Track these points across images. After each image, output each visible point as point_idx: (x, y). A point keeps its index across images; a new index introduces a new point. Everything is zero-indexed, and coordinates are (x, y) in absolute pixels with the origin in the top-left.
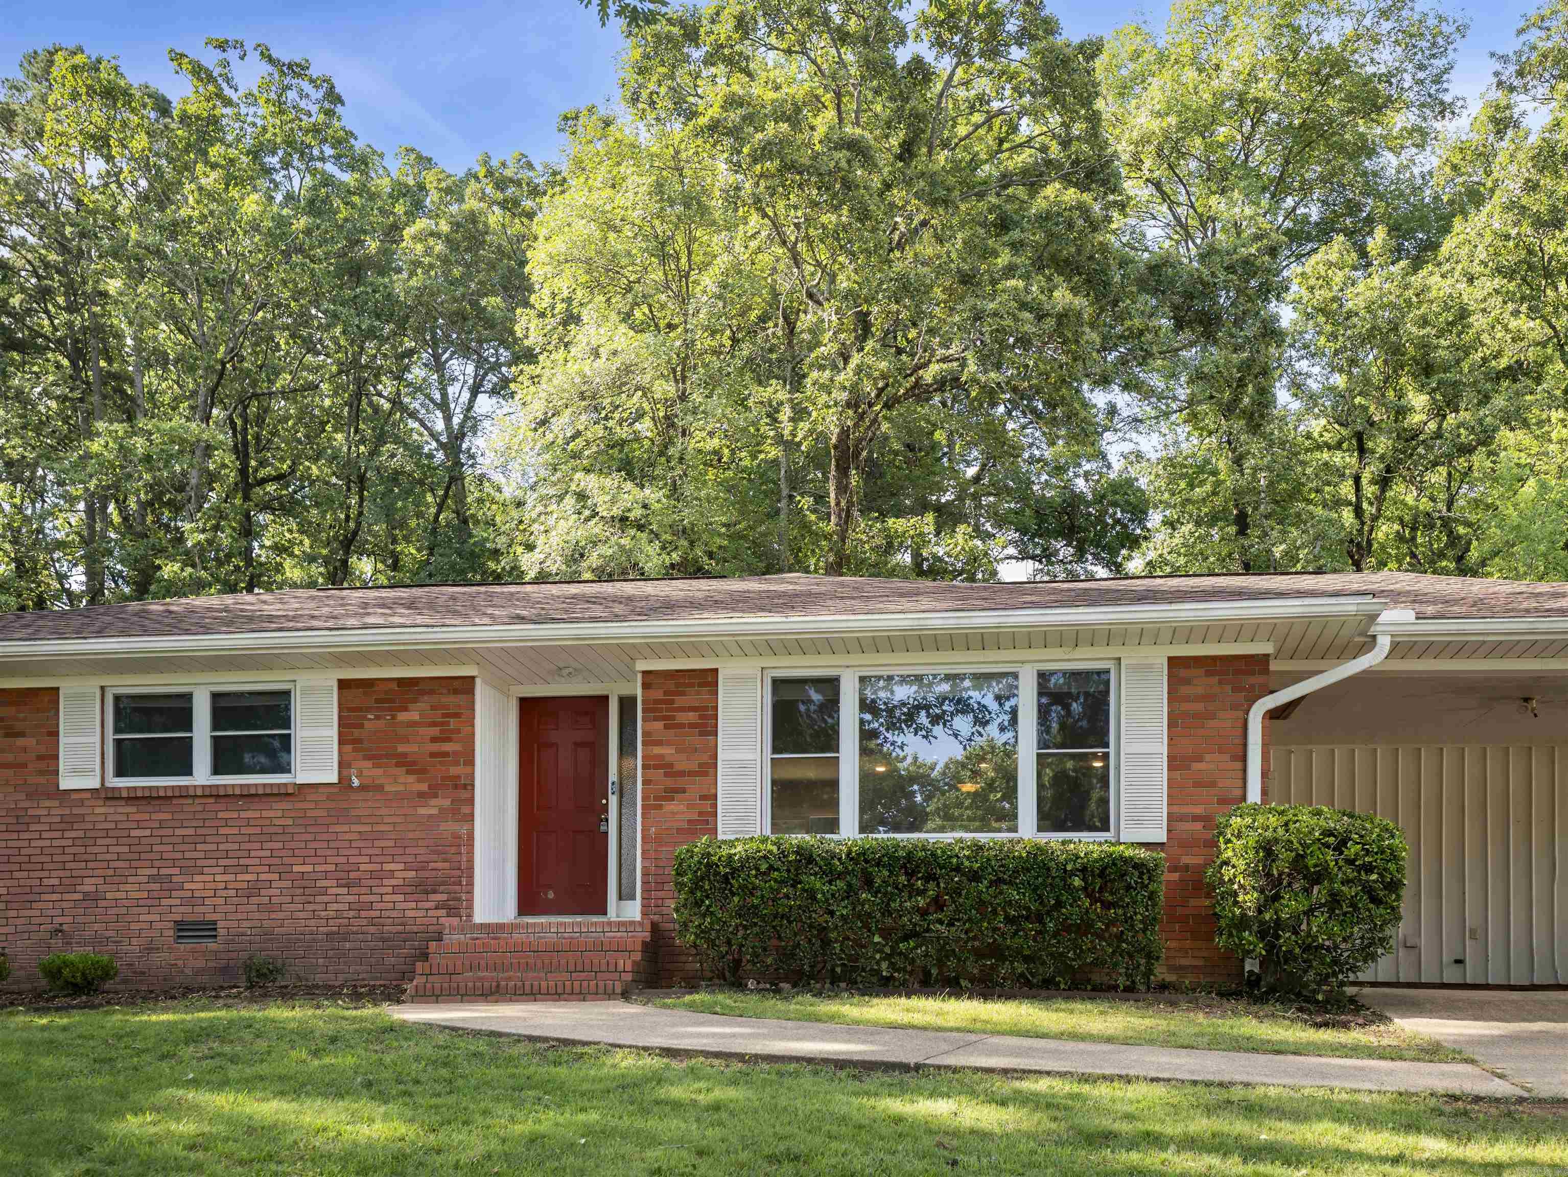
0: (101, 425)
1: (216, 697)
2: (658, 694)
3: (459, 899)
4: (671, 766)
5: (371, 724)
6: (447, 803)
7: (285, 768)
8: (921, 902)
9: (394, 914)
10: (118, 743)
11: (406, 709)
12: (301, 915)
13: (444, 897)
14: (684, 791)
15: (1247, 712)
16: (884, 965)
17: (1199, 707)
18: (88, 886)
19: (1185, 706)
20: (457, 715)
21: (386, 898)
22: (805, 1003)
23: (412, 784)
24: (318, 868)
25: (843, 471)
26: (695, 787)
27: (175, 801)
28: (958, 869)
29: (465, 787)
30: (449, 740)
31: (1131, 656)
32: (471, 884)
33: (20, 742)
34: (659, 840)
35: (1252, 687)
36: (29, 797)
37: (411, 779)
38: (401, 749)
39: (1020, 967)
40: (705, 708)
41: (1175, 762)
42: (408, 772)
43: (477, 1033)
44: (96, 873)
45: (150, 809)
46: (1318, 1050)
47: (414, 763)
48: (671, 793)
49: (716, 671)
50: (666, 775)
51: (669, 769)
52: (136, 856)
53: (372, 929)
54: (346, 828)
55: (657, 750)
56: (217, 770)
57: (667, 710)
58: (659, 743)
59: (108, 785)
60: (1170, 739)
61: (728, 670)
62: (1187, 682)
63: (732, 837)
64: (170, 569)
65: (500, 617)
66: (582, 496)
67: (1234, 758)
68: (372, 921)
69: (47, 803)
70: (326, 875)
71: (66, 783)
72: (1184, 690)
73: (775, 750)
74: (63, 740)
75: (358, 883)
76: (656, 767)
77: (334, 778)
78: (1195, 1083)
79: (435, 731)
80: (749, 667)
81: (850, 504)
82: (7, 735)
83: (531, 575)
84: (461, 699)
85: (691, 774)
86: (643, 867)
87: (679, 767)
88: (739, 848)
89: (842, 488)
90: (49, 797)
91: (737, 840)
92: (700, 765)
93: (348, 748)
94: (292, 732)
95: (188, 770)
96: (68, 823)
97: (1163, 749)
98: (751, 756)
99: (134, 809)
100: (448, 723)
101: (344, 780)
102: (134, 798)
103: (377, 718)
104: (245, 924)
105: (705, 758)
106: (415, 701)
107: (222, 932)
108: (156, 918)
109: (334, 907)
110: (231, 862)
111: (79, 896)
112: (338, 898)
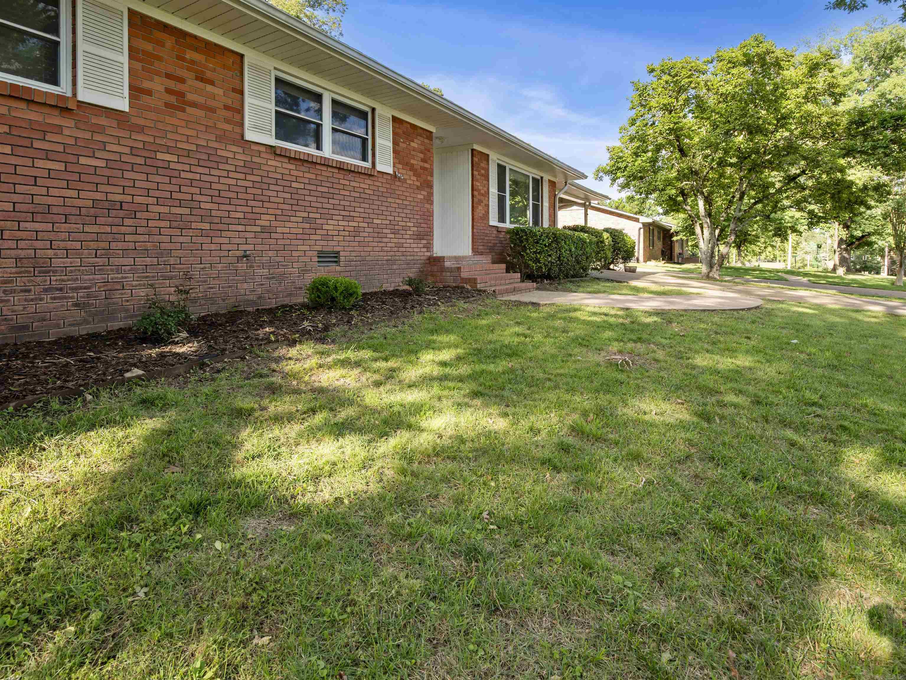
1: (334, 101)
2: (477, 160)
3: (430, 243)
5: (402, 145)
6: (426, 194)
10: (278, 114)
11: (413, 141)
12: (377, 249)
13: (426, 242)
14: (482, 202)
18: (265, 220)
21: (408, 242)
23: (415, 181)
24: (383, 222)
27: (317, 167)
29: (431, 187)
30: (427, 162)
32: (433, 236)
33: (210, 88)
36: (219, 139)
37: (415, 178)
42: (414, 175)
44: (270, 211)
45: (303, 169)
47: (416, 170)
49: (488, 155)
52: (296, 202)
54: (394, 201)
56: (335, 149)
58: (477, 181)
59: (276, 144)
61: (491, 156)
67: (553, 210)
69: (234, 149)
70: (386, 226)
71: (250, 136)
74: (247, 99)
77: (391, 171)
79: (422, 156)
80: (496, 157)
82: (197, 78)
84: (430, 142)
90: (234, 143)
92: (485, 192)
93: (396, 155)
94: (369, 138)
95: (320, 146)
96: (249, 168)
99: (293, 167)
101: (394, 173)
102: (296, 159)
103: (404, 142)
104: (353, 254)
106: (416, 137)
107: (342, 259)
108: (306, 248)
109: (389, 245)
110: (347, 213)
111: (258, 229)
112: (392, 240)
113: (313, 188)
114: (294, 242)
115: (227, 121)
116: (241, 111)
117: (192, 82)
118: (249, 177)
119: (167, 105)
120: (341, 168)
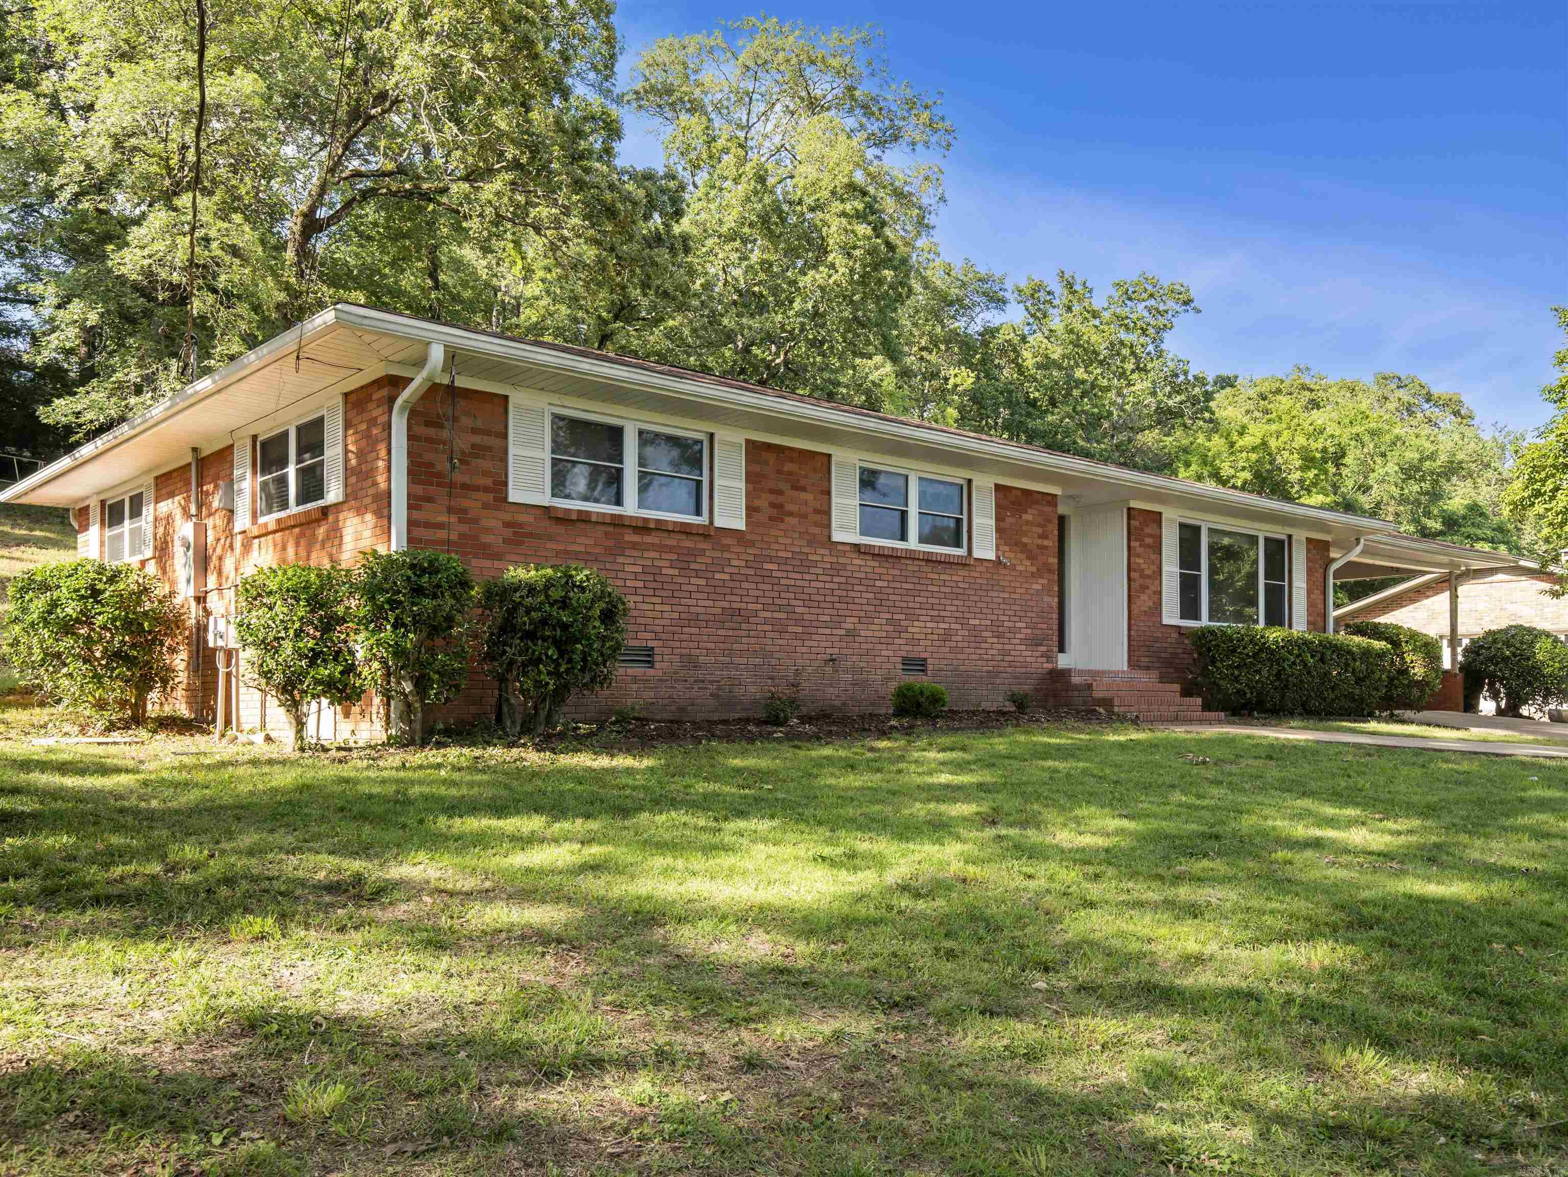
1: (921, 481)
2: (1135, 524)
3: (1053, 652)
4: (1143, 571)
6: (1044, 582)
7: (960, 545)
10: (863, 508)
11: (1025, 512)
12: (974, 657)
13: (1044, 649)
14: (1148, 588)
18: (849, 623)
19: (1310, 565)
20: (1051, 521)
21: (1017, 648)
23: (1026, 566)
26: (1152, 586)
29: (1054, 572)
30: (1046, 538)
31: (1296, 534)
32: (1056, 640)
33: (803, 496)
35: (1325, 557)
36: (809, 543)
37: (1028, 563)
38: (1025, 540)
40: (1155, 537)
42: (1027, 558)
44: (855, 613)
45: (887, 564)
47: (1030, 552)
48: (1143, 589)
49: (1160, 514)
56: (922, 539)
57: (1141, 535)
58: (1138, 556)
59: (861, 541)
60: (1307, 581)
61: (1165, 514)
62: (1311, 551)
67: (1322, 593)
69: (822, 551)
70: (988, 628)
71: (837, 536)
72: (1310, 554)
73: (1180, 567)
74: (834, 500)
75: (1001, 635)
76: (1135, 571)
77: (993, 556)
79: (1040, 530)
80: (1175, 514)
82: (793, 488)
84: (1053, 510)
85: (1150, 578)
87: (1146, 572)
90: (823, 546)
92: (1153, 573)
93: (1000, 535)
94: (964, 517)
95: (905, 537)
96: (836, 569)
97: (1305, 585)
98: (1175, 569)
99: (877, 564)
100: (1045, 526)
101: (997, 559)
102: (879, 555)
103: (1011, 515)
104: (944, 662)
105: (1155, 568)
106: (1030, 507)
107: (930, 667)
108: (891, 653)
109: (991, 652)
110: (935, 613)
111: (843, 632)
112: (992, 646)
113: (898, 585)
114: (879, 647)
115: (816, 524)
116: (828, 513)
117: (791, 493)
118: (836, 579)
119: (770, 518)
120: (929, 560)
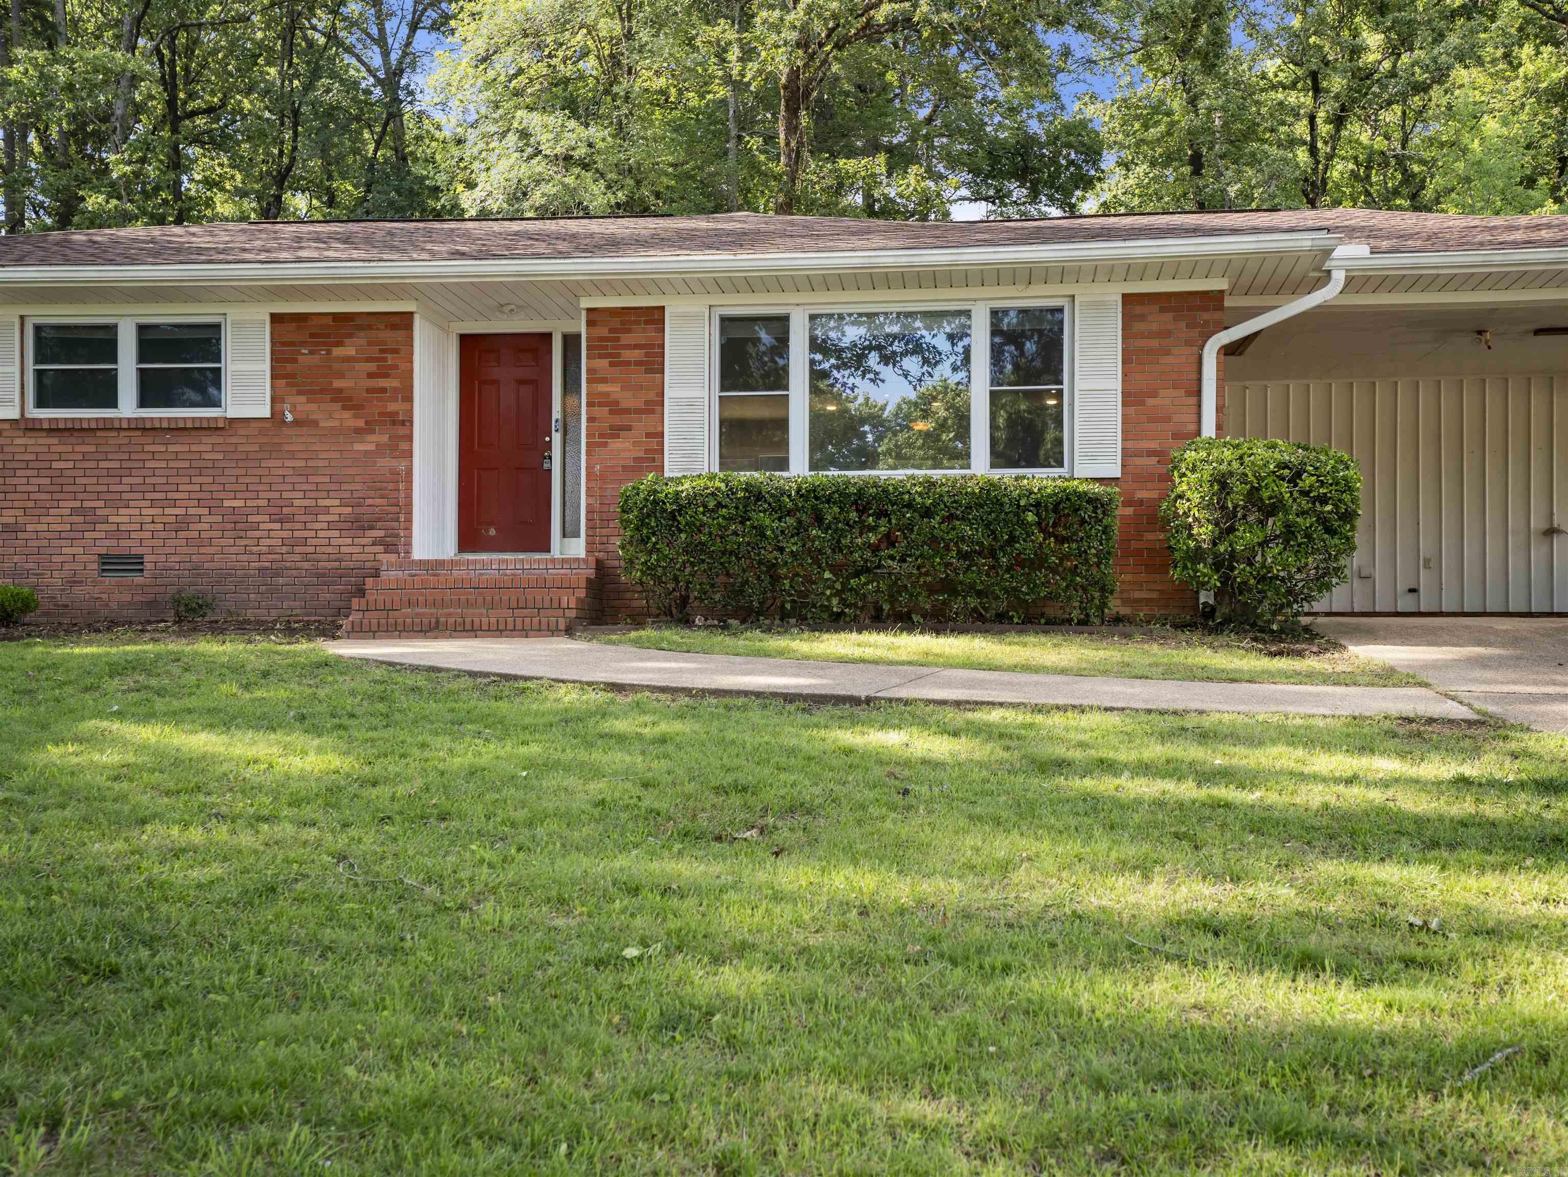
0: (20, 52)
1: (142, 329)
2: (604, 332)
3: (397, 536)
4: (617, 403)
5: (306, 358)
6: (384, 439)
7: (215, 403)
8: (873, 538)
9: (330, 550)
10: (39, 374)
11: (340, 344)
12: (233, 550)
13: (381, 533)
14: (629, 428)
15: (1202, 347)
16: (835, 601)
17: (1155, 343)
18: (9, 516)
19: (1140, 343)
20: (395, 351)
21: (321, 534)
22: (754, 639)
23: (349, 419)
24: (249, 503)
25: (793, 112)
26: (642, 424)
27: (99, 434)
28: (910, 505)
29: (403, 423)
30: (386, 376)
31: (1084, 293)
32: (409, 520)
34: (603, 477)
35: (1207, 323)
37: (347, 414)
38: (337, 384)
39: (973, 602)
40: (652, 346)
41: (1130, 398)
42: (344, 408)
43: (415, 669)
44: (16, 504)
45: (73, 440)
46: (1271, 677)
47: (350, 399)
48: (616, 431)
49: (662, 308)
50: (611, 412)
51: (615, 408)
52: (58, 488)
53: (306, 565)
54: (279, 463)
55: (602, 388)
56: (143, 402)
57: (613, 348)
58: (604, 381)
59: (28, 415)
60: (1125, 375)
61: (675, 308)
62: (1142, 318)
63: (680, 475)
64: (94, 201)
65: (439, 252)
66: (524, 134)
67: (1189, 394)
68: (306, 557)
70: (258, 510)
72: (1139, 326)
73: (723, 388)
75: (290, 519)
76: (601, 404)
77: (266, 412)
78: (1149, 711)
79: (372, 367)
80: (697, 305)
81: (800, 144)
83: (473, 212)
84: (400, 335)
85: (638, 411)
86: (588, 505)
87: (624, 405)
88: (687, 485)
89: (792, 129)
91: (685, 477)
92: (647, 403)
93: (281, 382)
94: (222, 365)
95: (112, 402)
97: (1116, 384)
98: (697, 393)
99: (56, 441)
100: (385, 360)
101: (276, 417)
102: (55, 430)
103: (311, 353)
104: (173, 558)
105: (652, 396)
106: (351, 336)
107: (148, 566)
108: (78, 551)
110: (159, 496)
112: (271, 534)
113: (91, 465)
114: (55, 543)
